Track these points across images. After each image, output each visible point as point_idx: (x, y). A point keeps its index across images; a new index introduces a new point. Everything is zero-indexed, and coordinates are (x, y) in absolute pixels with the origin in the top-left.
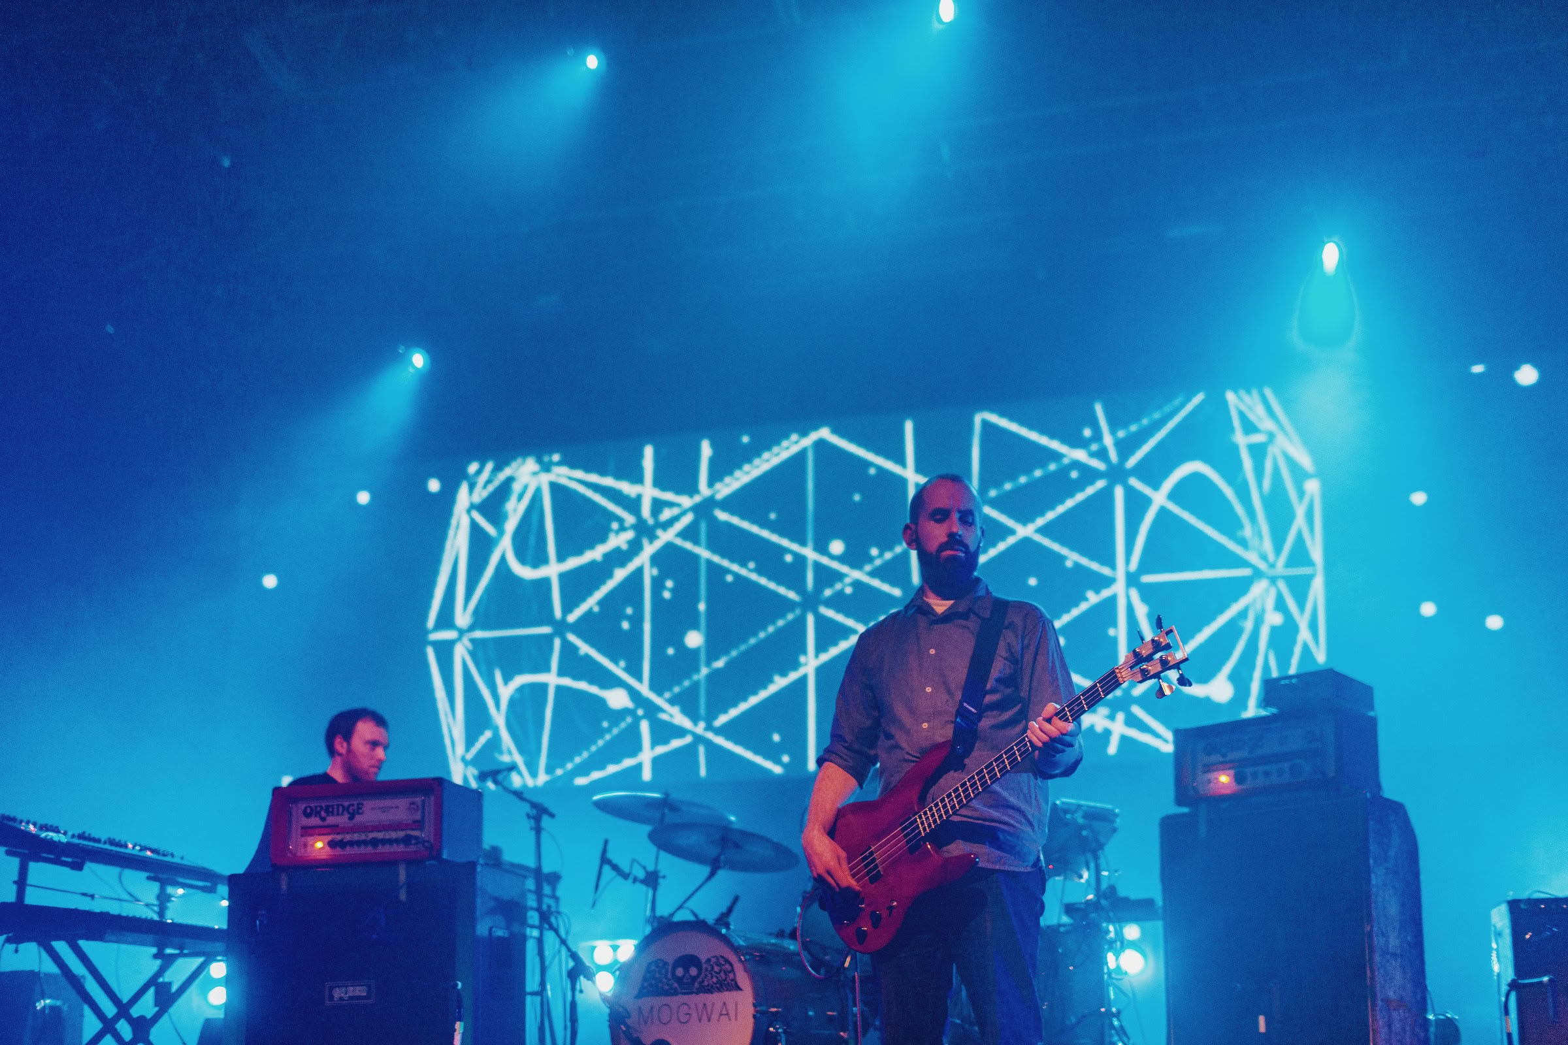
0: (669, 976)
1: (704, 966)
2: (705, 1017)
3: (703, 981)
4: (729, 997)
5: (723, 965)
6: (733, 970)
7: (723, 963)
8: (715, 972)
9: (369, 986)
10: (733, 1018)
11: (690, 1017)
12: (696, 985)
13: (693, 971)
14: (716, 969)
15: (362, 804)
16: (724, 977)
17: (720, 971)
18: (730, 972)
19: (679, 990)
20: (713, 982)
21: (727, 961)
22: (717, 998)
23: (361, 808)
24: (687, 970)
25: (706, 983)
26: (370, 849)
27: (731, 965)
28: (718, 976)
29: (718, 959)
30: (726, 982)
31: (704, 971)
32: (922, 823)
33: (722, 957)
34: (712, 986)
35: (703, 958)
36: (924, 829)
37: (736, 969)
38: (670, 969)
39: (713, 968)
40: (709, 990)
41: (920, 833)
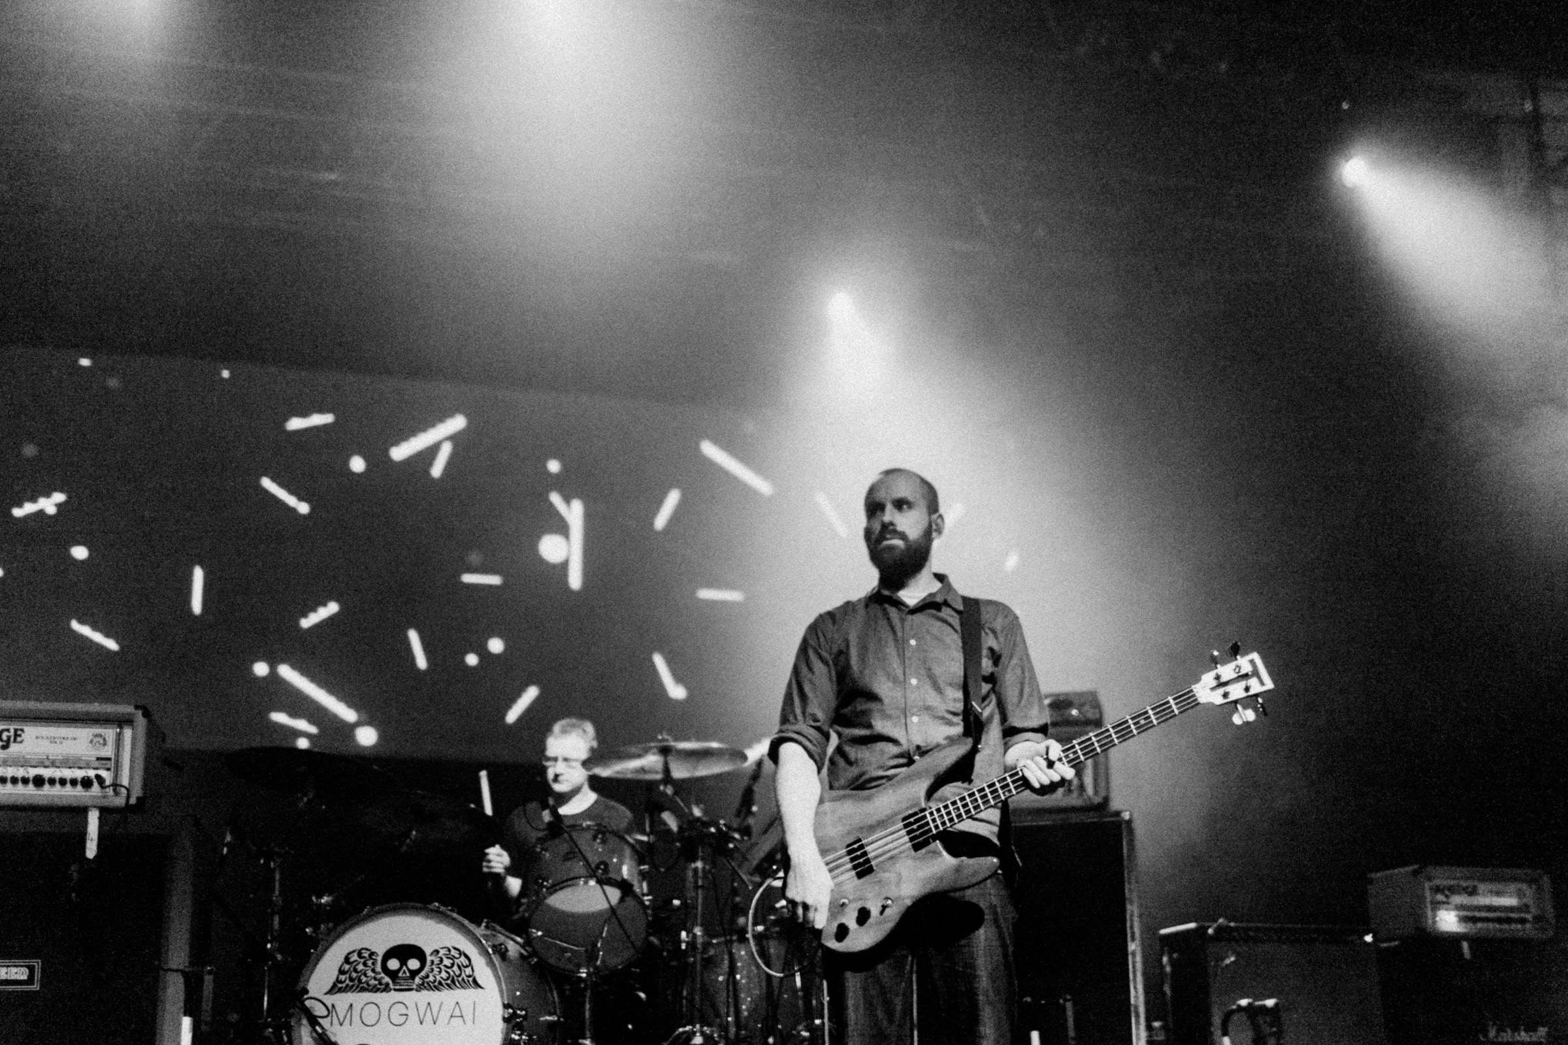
0: (379, 968)
1: (429, 958)
2: (428, 1018)
3: (427, 976)
4: (464, 996)
5: (457, 958)
6: (470, 965)
7: (457, 956)
8: (445, 966)
9: (31, 969)
10: (469, 1022)
11: (407, 1019)
12: (417, 980)
13: (414, 964)
14: (447, 962)
15: (22, 730)
16: (458, 972)
17: (453, 965)
18: (467, 967)
19: (391, 986)
20: (442, 978)
21: (461, 953)
22: (447, 998)
23: (20, 736)
24: (403, 963)
25: (431, 978)
26: (31, 789)
27: (467, 957)
28: (449, 970)
29: (449, 950)
30: (460, 979)
31: (428, 963)
32: (934, 820)
33: (455, 948)
34: (440, 983)
35: (428, 951)
36: (937, 827)
37: (473, 962)
38: (379, 959)
39: (441, 961)
40: (437, 986)
41: (930, 830)
